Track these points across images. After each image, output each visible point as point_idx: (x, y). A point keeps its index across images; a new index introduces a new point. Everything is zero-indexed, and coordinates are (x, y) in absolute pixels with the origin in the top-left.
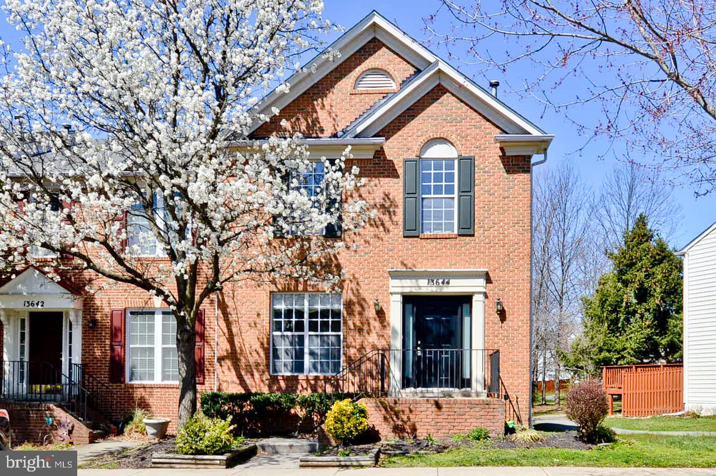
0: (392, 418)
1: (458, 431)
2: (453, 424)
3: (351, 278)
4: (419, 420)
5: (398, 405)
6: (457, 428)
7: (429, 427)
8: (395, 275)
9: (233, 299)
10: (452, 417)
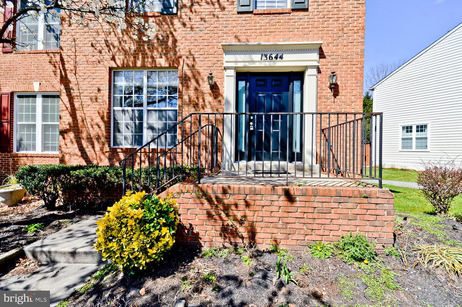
0: (219, 215)
1: (319, 238)
2: (310, 226)
3: (187, 53)
4: (260, 219)
5: (228, 195)
6: (317, 232)
7: (275, 231)
8: (228, 49)
9: (75, 75)
10: (310, 216)
